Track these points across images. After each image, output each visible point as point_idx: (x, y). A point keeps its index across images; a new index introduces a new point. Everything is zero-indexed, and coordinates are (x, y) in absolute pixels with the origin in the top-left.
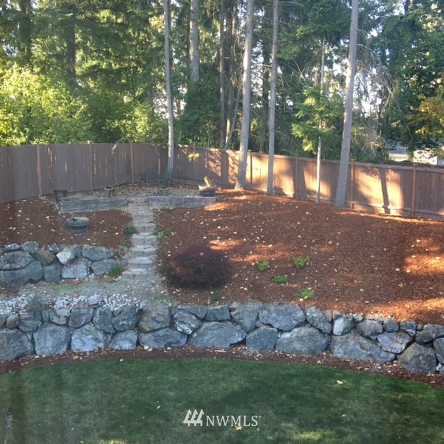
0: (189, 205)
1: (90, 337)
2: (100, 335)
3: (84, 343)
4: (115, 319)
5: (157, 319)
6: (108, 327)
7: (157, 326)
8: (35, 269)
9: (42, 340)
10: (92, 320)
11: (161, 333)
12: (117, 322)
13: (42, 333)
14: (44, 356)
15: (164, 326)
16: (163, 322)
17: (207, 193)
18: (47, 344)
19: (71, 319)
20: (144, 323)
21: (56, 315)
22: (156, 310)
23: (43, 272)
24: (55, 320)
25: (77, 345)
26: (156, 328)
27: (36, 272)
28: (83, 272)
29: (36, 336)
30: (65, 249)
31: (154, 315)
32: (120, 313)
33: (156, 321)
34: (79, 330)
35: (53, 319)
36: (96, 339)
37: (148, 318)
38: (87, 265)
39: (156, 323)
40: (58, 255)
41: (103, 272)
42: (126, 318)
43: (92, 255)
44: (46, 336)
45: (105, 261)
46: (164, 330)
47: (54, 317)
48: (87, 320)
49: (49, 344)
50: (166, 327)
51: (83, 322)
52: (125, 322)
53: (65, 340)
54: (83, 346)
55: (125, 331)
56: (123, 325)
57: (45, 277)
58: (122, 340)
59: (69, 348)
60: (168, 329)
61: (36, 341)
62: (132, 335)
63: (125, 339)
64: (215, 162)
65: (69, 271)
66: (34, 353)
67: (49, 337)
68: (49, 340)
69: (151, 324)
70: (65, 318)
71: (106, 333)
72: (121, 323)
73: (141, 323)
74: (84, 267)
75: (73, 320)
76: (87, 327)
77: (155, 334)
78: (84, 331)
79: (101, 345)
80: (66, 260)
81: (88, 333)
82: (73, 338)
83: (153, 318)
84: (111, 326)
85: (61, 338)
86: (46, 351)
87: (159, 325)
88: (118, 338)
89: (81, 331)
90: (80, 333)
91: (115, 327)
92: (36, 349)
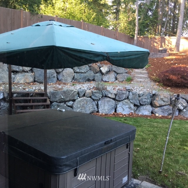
0: (154, 57)
1: (127, 106)
2: (132, 106)
3: (124, 110)
4: (140, 98)
5: (164, 100)
6: (137, 102)
7: (163, 103)
8: (91, 74)
9: (103, 105)
10: (128, 97)
11: (165, 107)
12: (142, 99)
13: (103, 101)
14: (104, 114)
15: (167, 104)
16: (167, 102)
17: (163, 51)
18: (105, 108)
19: (117, 95)
20: (156, 102)
21: (110, 93)
22: (164, 94)
23: (94, 76)
24: (110, 95)
25: (120, 110)
26: (163, 105)
27: (91, 76)
28: (113, 78)
29: (100, 102)
30: (104, 66)
31: (162, 97)
32: (143, 95)
33: (163, 101)
34: (122, 102)
35: (108, 95)
36: (130, 108)
37: (158, 99)
38: (115, 75)
39: (163, 102)
40: (101, 69)
41: (122, 80)
42: (147, 98)
43: (118, 70)
44: (105, 104)
45: (123, 74)
46: (167, 106)
47: (109, 94)
48: (126, 97)
49: (106, 108)
50: (168, 105)
51: (124, 98)
52: (146, 100)
53: (114, 106)
54: (123, 111)
55: (146, 105)
56: (145, 101)
57: (95, 79)
58: (144, 110)
59: (115, 111)
60: (169, 106)
61: (99, 105)
62: (149, 108)
63: (146, 109)
64: (157, 43)
65: (106, 77)
66: (98, 112)
67: (106, 104)
68: (106, 106)
69: (160, 102)
70: (114, 95)
71: (135, 105)
72: (144, 100)
73: (155, 101)
74: (114, 76)
75: (119, 96)
76: (126, 101)
77: (162, 108)
78: (124, 103)
79: (133, 111)
80: (105, 71)
81: (126, 104)
82: (118, 106)
83: (161, 99)
84: (138, 101)
85: (112, 105)
86: (105, 112)
87: (164, 103)
88: (141, 109)
89: (123, 102)
90: (122, 104)
91: (141, 102)
92: (99, 110)
